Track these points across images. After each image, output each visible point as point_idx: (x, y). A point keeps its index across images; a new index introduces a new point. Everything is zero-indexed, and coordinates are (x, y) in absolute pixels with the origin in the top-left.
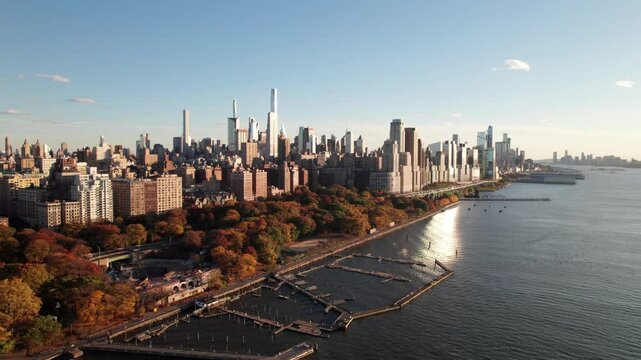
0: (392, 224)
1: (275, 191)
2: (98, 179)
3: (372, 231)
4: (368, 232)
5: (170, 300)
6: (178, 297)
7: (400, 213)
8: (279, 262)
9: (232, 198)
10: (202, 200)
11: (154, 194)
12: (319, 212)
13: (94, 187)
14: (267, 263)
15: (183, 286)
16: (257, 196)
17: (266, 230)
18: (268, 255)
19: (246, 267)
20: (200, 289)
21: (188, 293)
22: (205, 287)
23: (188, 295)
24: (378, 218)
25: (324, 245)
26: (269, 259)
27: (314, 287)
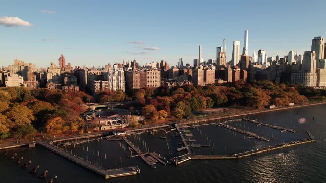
0: (293, 104)
1: (221, 81)
2: (117, 70)
3: (271, 107)
4: (267, 107)
5: (102, 128)
6: (108, 128)
7: (302, 97)
8: (185, 117)
9: (190, 83)
10: (172, 84)
11: (145, 79)
12: (234, 92)
13: (115, 74)
14: (176, 117)
15: (113, 122)
16: (207, 83)
17: (187, 99)
18: (178, 112)
19: (157, 118)
20: (123, 126)
21: (114, 127)
22: (127, 125)
23: (115, 128)
24: (277, 99)
25: (225, 112)
26: (178, 115)
27: (191, 135)
